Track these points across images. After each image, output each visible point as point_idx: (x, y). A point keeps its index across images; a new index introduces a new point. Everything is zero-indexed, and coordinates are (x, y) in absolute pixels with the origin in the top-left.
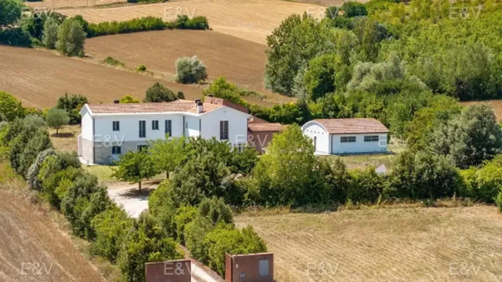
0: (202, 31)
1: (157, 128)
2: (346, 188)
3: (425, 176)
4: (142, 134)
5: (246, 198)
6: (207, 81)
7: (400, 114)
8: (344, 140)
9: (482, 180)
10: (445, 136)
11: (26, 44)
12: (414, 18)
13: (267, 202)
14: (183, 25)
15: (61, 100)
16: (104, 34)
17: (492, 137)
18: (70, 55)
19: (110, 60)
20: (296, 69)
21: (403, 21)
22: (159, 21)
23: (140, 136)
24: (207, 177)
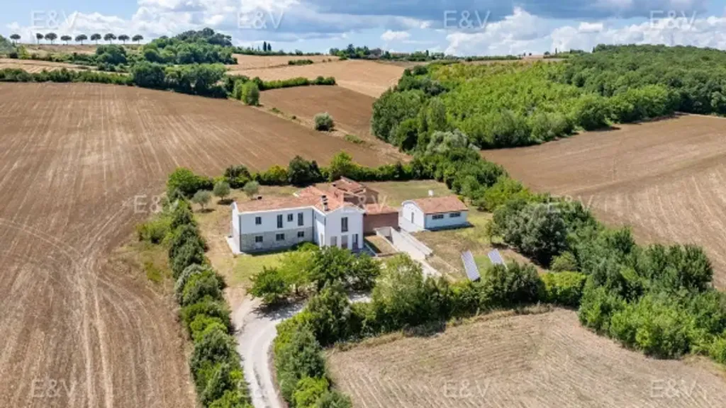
0: (331, 86)
1: (292, 219)
2: (450, 304)
3: (515, 286)
4: (280, 224)
5: (364, 325)
6: (334, 128)
7: (471, 184)
8: (435, 217)
9: (561, 288)
10: (517, 226)
11: (224, 96)
12: (455, 76)
13: (383, 327)
14: (320, 82)
15: (228, 170)
16: (273, 88)
17: (558, 233)
18: (250, 105)
19: (274, 109)
20: (391, 125)
21: (448, 78)
22: (306, 80)
23: (278, 227)
24: (330, 312)
